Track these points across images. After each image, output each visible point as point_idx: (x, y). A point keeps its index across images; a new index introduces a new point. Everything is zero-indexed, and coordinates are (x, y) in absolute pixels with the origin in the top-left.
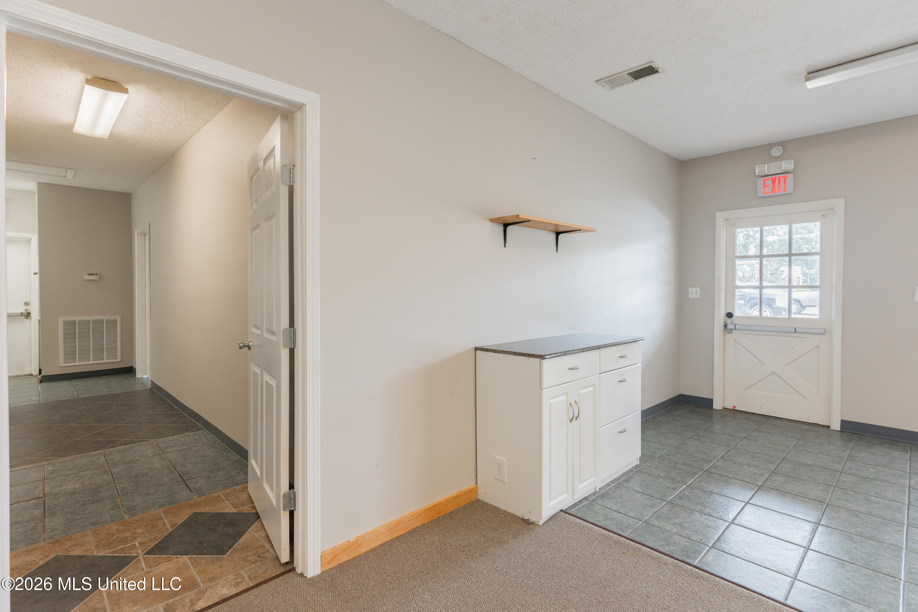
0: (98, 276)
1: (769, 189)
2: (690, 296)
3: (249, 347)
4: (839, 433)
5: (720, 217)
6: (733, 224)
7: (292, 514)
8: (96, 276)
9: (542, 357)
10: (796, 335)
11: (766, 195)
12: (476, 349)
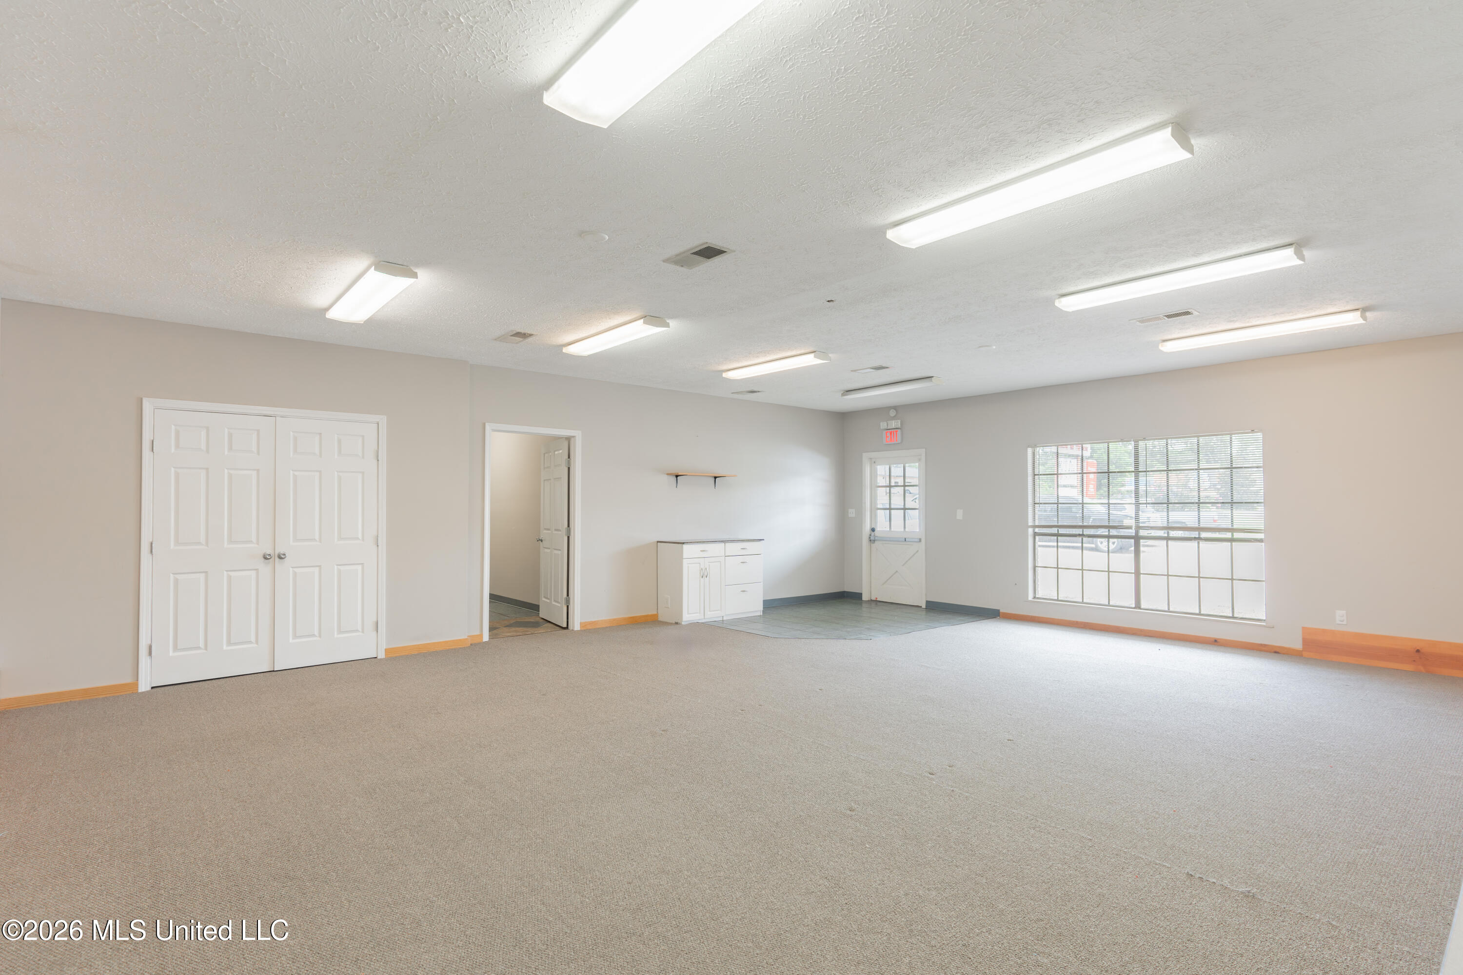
1: (889, 439)
2: (850, 515)
3: (542, 541)
4: (925, 609)
5: (866, 456)
6: (873, 462)
7: (568, 607)
9: (683, 543)
10: (905, 543)
11: (888, 443)
12: (658, 542)
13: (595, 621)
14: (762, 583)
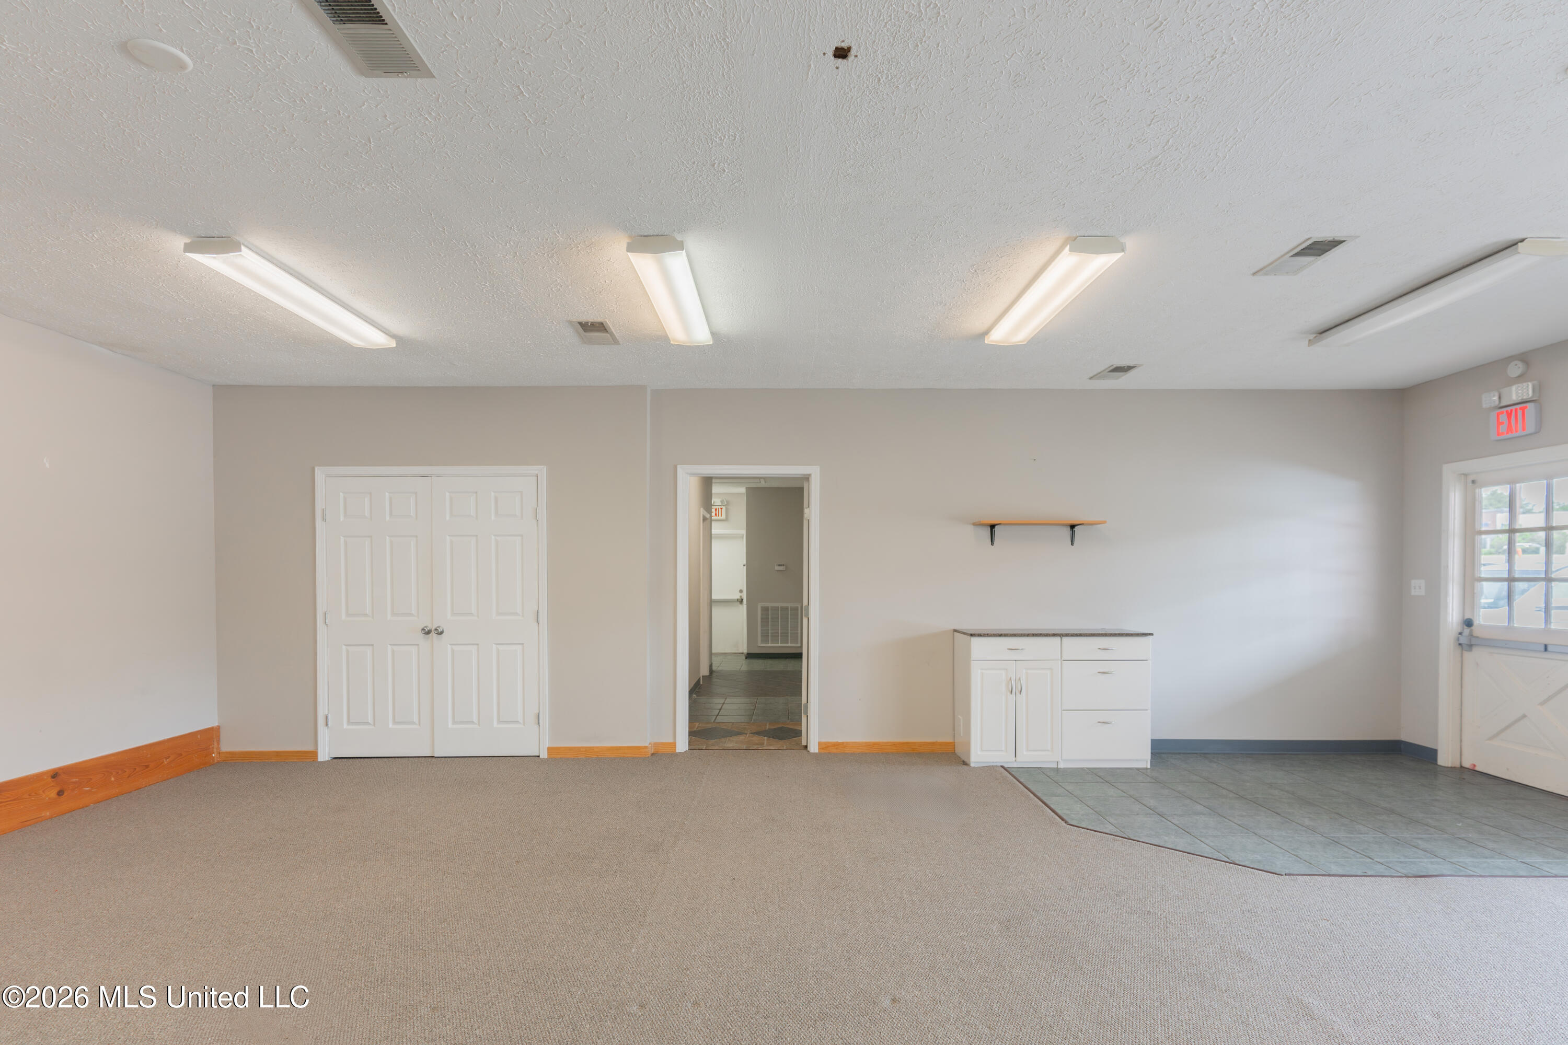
0: (785, 567)
1: (1504, 428)
2: (1413, 593)
5: (1449, 471)
6: (1471, 479)
8: (783, 567)
9: (971, 635)
10: (1546, 652)
11: (1500, 438)
12: (955, 631)
13: (843, 743)
14: (1149, 711)
